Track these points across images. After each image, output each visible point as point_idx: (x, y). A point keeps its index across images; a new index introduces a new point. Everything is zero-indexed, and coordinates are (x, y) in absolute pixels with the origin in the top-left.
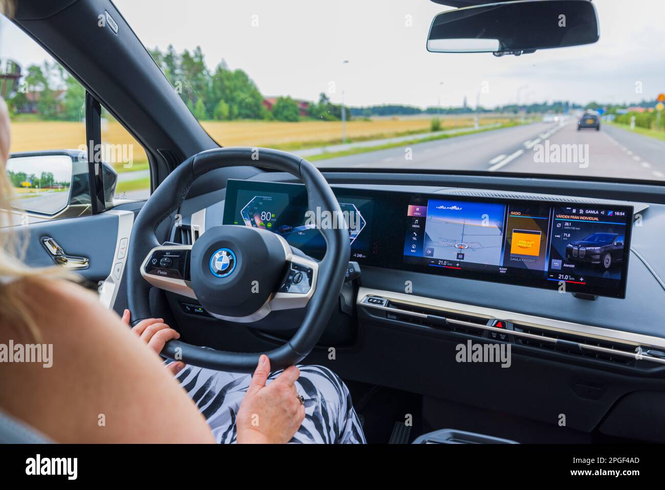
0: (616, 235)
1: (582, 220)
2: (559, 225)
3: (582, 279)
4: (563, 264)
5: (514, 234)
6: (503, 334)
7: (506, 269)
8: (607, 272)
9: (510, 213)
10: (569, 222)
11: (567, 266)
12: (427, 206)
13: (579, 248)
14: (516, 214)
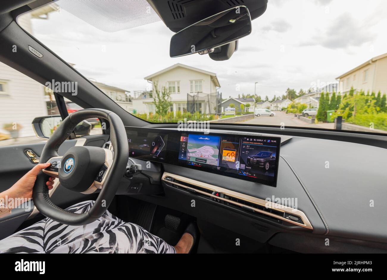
0: (272, 153)
1: (255, 144)
2: (244, 147)
3: (254, 175)
4: (245, 167)
5: (224, 151)
6: (219, 199)
7: (219, 168)
8: (267, 172)
9: (222, 140)
10: (248, 145)
11: (248, 167)
12: (188, 137)
13: (253, 158)
14: (225, 141)
